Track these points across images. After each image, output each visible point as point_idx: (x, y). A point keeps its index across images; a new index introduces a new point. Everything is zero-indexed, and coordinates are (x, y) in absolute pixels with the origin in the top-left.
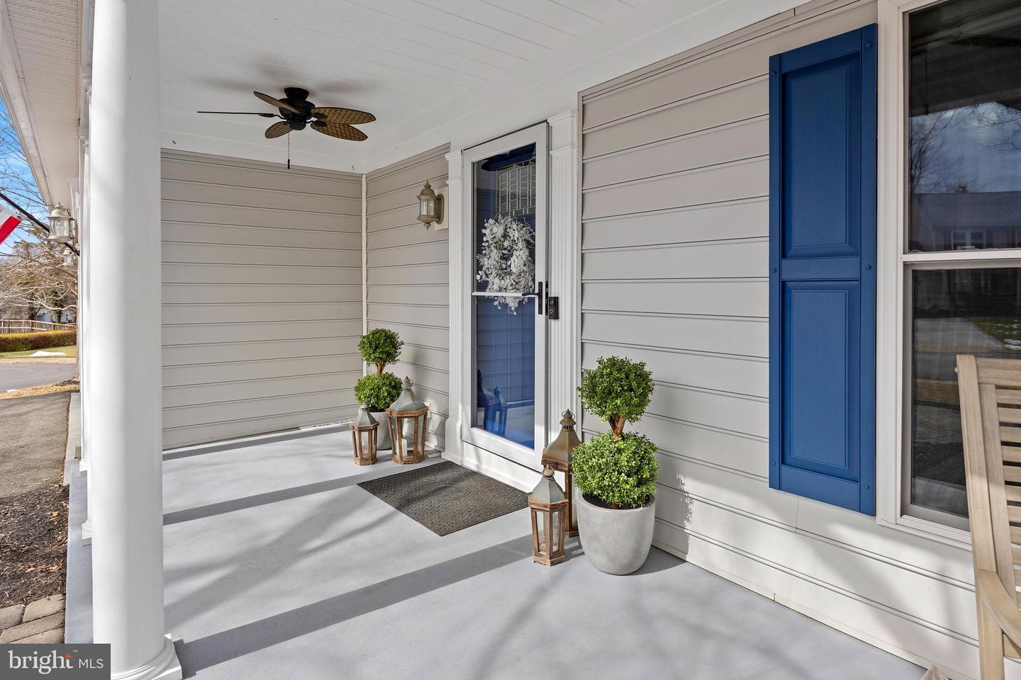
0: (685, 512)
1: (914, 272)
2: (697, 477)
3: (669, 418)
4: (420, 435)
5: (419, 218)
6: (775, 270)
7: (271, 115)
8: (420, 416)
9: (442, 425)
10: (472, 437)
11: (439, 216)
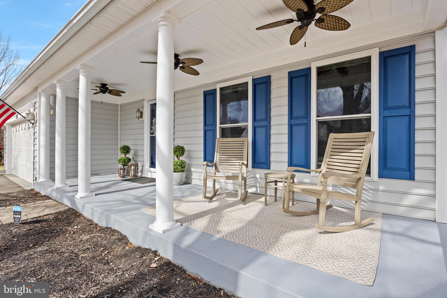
0: (192, 175)
1: (222, 128)
2: (194, 168)
3: (189, 157)
4: (136, 171)
5: (136, 117)
6: (204, 128)
7: (97, 90)
8: (136, 165)
9: (142, 169)
10: (150, 170)
11: (141, 117)
